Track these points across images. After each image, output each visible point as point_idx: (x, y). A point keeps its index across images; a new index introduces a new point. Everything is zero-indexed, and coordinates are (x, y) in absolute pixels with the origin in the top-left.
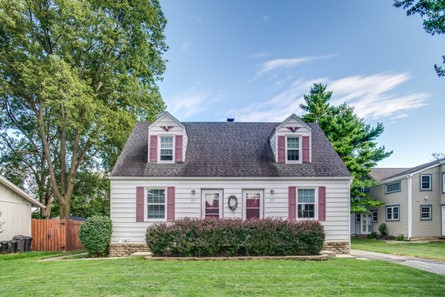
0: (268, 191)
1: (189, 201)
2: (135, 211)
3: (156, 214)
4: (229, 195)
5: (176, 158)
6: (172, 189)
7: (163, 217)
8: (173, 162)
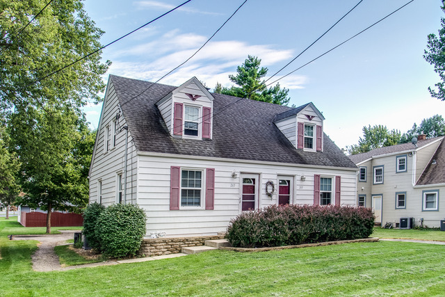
0: (298, 178)
1: (229, 186)
2: (168, 196)
3: (191, 201)
4: (267, 181)
5: (203, 134)
6: (211, 172)
7: (198, 204)
8: (199, 137)
